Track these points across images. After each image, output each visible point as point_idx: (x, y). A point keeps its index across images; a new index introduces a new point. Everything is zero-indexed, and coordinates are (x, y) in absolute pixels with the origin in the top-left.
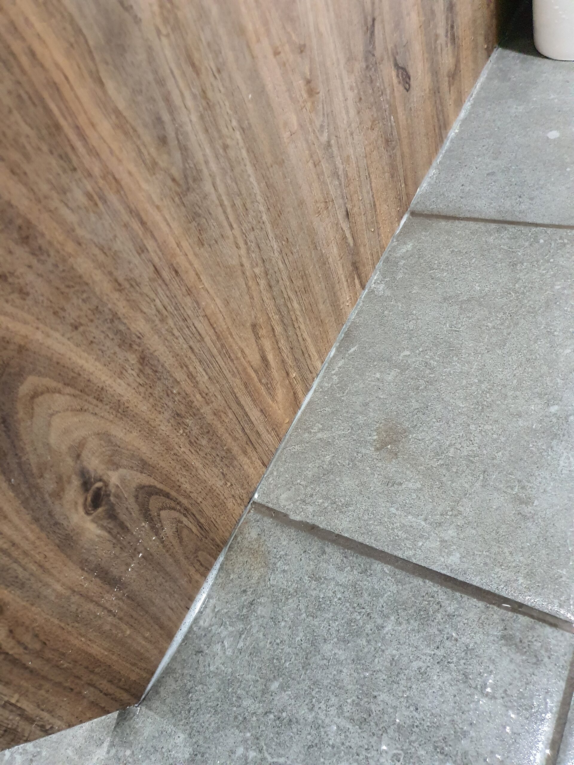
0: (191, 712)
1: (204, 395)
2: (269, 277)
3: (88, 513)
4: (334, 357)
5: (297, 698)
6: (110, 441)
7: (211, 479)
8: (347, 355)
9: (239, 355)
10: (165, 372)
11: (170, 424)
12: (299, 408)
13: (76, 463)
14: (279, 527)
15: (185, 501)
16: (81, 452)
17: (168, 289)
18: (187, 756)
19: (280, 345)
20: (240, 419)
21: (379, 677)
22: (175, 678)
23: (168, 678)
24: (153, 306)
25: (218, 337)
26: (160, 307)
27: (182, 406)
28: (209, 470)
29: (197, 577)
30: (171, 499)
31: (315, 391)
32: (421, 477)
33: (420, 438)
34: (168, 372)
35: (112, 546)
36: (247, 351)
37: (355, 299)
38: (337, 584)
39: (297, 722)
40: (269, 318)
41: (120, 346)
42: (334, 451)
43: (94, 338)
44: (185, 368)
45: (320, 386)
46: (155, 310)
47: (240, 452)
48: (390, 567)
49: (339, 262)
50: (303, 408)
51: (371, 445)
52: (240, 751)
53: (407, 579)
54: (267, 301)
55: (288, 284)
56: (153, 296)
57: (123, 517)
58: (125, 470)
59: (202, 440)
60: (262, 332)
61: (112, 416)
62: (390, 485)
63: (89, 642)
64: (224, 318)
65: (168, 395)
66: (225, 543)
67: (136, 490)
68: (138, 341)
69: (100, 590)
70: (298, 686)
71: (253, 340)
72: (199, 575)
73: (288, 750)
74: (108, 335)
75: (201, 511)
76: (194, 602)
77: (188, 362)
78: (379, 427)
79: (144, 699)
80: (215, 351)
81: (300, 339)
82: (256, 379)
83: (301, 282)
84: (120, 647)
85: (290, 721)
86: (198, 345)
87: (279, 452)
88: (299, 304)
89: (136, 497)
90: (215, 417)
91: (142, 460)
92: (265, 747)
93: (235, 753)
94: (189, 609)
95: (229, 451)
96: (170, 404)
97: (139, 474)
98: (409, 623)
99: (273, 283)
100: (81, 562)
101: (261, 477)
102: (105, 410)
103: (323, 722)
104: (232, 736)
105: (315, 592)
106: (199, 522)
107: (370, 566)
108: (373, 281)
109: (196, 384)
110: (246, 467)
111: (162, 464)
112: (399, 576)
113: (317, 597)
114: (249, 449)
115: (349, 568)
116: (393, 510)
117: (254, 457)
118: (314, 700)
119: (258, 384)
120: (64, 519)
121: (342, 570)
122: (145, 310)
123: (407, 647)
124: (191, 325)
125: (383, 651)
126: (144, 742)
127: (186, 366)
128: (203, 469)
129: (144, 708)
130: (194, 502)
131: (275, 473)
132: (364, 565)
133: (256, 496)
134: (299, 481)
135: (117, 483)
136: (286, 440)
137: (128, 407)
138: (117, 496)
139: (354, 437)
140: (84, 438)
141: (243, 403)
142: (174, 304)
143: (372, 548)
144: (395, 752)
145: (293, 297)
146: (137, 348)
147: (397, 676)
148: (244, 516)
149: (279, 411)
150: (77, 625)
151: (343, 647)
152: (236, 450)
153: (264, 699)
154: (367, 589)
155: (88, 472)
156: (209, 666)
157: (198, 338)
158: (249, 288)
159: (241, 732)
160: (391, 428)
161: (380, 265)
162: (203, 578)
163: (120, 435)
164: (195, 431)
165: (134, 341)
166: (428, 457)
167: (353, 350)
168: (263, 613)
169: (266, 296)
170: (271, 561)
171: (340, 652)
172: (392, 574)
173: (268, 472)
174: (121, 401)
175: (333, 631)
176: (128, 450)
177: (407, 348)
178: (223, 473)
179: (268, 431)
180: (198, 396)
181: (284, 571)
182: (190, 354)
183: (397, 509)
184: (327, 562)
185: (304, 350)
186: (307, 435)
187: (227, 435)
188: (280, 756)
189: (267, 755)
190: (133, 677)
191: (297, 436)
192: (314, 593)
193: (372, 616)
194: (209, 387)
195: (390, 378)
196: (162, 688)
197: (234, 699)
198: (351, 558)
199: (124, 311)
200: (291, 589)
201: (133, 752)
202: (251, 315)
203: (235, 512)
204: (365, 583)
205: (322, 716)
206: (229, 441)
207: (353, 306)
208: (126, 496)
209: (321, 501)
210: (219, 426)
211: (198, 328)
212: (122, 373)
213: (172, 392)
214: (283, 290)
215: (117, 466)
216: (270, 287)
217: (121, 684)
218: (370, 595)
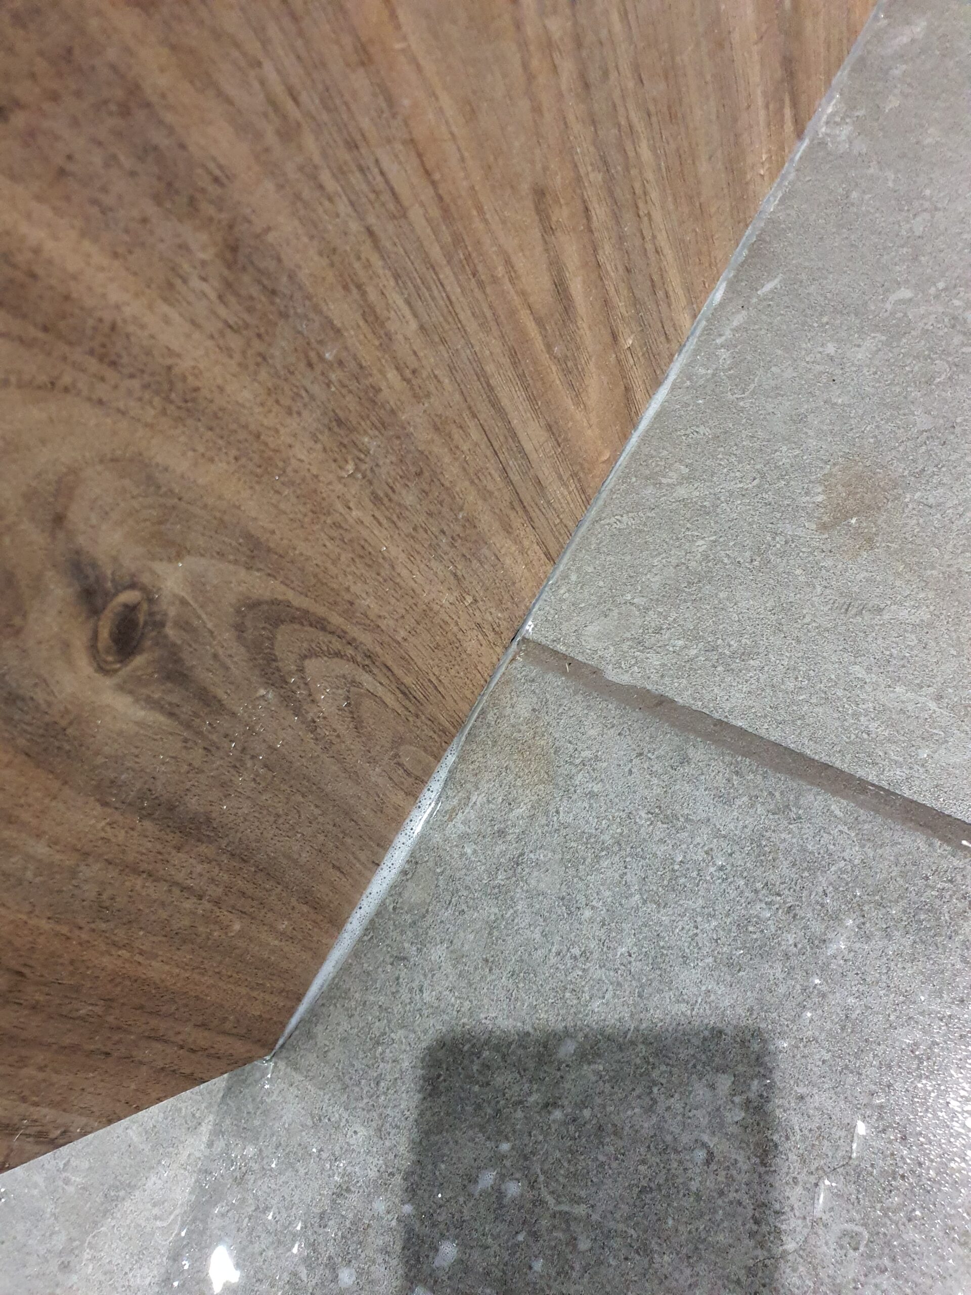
0: (382, 1084)
1: (408, 373)
2: (584, 54)
3: (103, 669)
4: (722, 305)
5: (615, 1080)
6: (150, 478)
7: (427, 588)
8: (754, 300)
9: (500, 271)
10: (298, 295)
11: (319, 446)
12: (635, 426)
13: (53, 536)
14: (579, 698)
15: (366, 639)
16: (66, 508)
17: (301, 33)
18: (373, 1174)
19: (602, 259)
20: (496, 445)
21: (812, 1054)
22: (347, 1010)
23: (332, 1008)
24: (256, 85)
25: (446, 211)
26: (279, 90)
27: (349, 398)
28: (422, 566)
29: (398, 798)
30: (332, 633)
31: (673, 389)
32: (931, 595)
33: (931, 501)
34: (309, 297)
35: (180, 745)
36: (520, 263)
37: (778, 164)
38: (717, 834)
39: (615, 1133)
40: (579, 179)
41: (157, 199)
42: (716, 528)
43: (70, 157)
44: (355, 291)
45: (687, 374)
46: (262, 96)
47: (496, 525)
48: (845, 802)
49: (755, 49)
50: (643, 425)
51: (810, 517)
52: (488, 1179)
53: (887, 834)
54: (577, 127)
55: (631, 85)
56: (254, 47)
57: (205, 676)
58: (203, 561)
59: (404, 492)
60: (561, 215)
61: (153, 412)
62: (853, 611)
63: (138, 958)
64: (463, 159)
65: (310, 365)
66: (459, 724)
67: (238, 612)
68: (213, 190)
69: (159, 847)
70: (619, 1056)
71: (536, 233)
72: (401, 795)
73: (594, 1189)
74: (114, 157)
75: (406, 660)
76: (391, 850)
77: (362, 275)
78: (831, 474)
79: (282, 1046)
80: (436, 252)
81: (649, 246)
82: (539, 344)
83: (662, 86)
84: (219, 958)
85: (600, 1128)
86: (390, 227)
87: (583, 529)
88: (653, 149)
89: (240, 628)
90: (436, 437)
91: (249, 536)
92: (542, 1178)
93: (476, 1182)
94: (378, 865)
95: (471, 522)
96: (316, 389)
97: (243, 573)
98: (889, 937)
99: (594, 75)
100: (98, 787)
101: (540, 583)
102: (130, 392)
103: (675, 1139)
104: (470, 1144)
105: (663, 848)
106: (400, 683)
107: (797, 798)
108: (824, 118)
109: (386, 342)
110: (508, 561)
111: (302, 547)
112: (866, 826)
113: (669, 860)
114: (517, 521)
115: (745, 799)
116: (858, 671)
117: (529, 540)
118: (655, 1090)
119: (545, 357)
120: (36, 685)
121: (729, 802)
122: (232, 91)
123: (881, 993)
124: (372, 165)
125: (824, 996)
126: (283, 1133)
127: (359, 287)
128: (409, 565)
129: (282, 1065)
130: (387, 639)
131: (574, 577)
132: (782, 793)
133: (529, 626)
134: (629, 597)
135: (183, 594)
136: (600, 503)
137: (197, 389)
138: (184, 625)
139: (769, 497)
140: (73, 471)
141: (505, 402)
142: (320, 87)
143: (801, 755)
144: (849, 1226)
145: (640, 127)
146: (211, 211)
147: (856, 1056)
148: (503, 669)
149: (589, 432)
150: (103, 926)
151: (728, 978)
152: (486, 521)
153: (542, 1075)
154: (787, 852)
155: (94, 565)
156: (421, 991)
157: (391, 206)
158: (531, 78)
159: (488, 1138)
160: (860, 477)
161: (842, 76)
162: (411, 799)
163: (182, 466)
164: (387, 470)
165: (203, 191)
166: (949, 547)
167: (769, 286)
168: (542, 886)
169: (574, 108)
170: (563, 771)
171: (721, 990)
172: (851, 820)
173: (558, 573)
174: (176, 370)
175: (702, 939)
176: (205, 506)
177: (907, 281)
178: (455, 575)
179: (560, 478)
180: (392, 375)
181: (592, 795)
182: (367, 250)
183: (869, 670)
184: (692, 780)
185: (655, 278)
186: (650, 490)
187: (467, 483)
188: (576, 1200)
189: (545, 1193)
190: (256, 1010)
191: (627, 492)
192: (661, 850)
193: (801, 913)
194: (421, 354)
195: (861, 355)
196: (320, 1028)
197: (475, 1068)
198: (751, 776)
199: (163, 81)
200: (606, 837)
201: (261, 1150)
202: (532, 162)
203: (483, 660)
204: (783, 836)
205: (673, 1125)
206: (471, 498)
207: (772, 179)
208: (210, 625)
209: (680, 643)
210: (447, 460)
211: (391, 176)
212: (171, 286)
213: (321, 358)
214: (618, 102)
215: (179, 551)
216: (587, 86)
217: (228, 1026)
218: (794, 865)
